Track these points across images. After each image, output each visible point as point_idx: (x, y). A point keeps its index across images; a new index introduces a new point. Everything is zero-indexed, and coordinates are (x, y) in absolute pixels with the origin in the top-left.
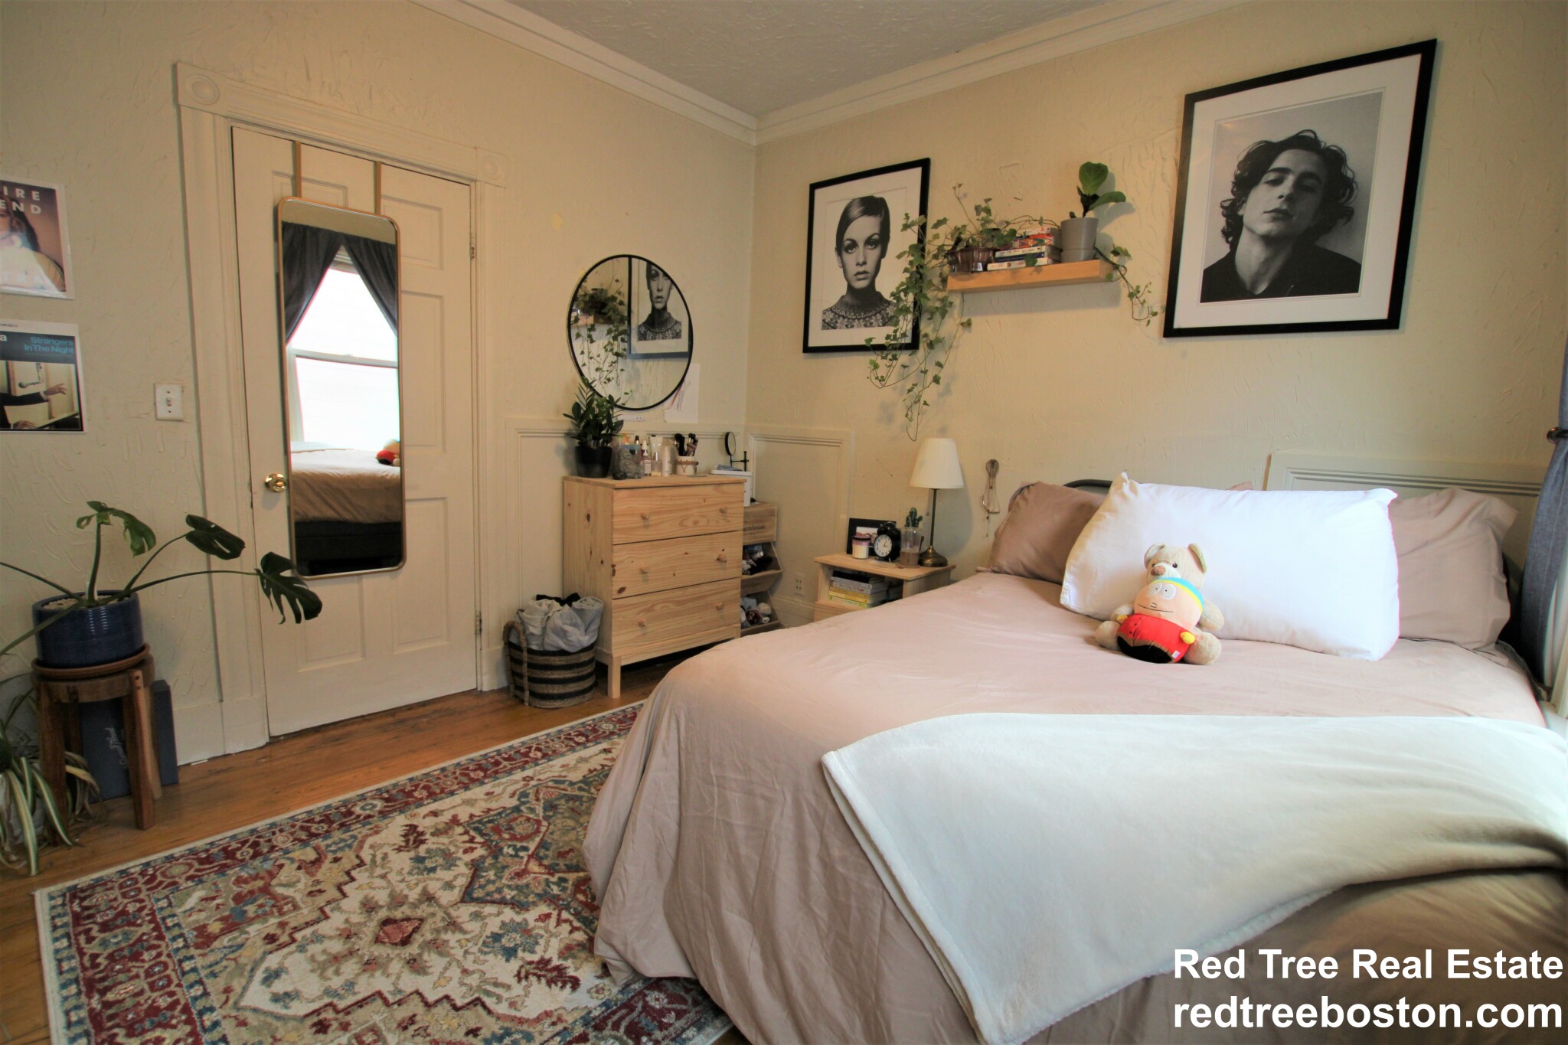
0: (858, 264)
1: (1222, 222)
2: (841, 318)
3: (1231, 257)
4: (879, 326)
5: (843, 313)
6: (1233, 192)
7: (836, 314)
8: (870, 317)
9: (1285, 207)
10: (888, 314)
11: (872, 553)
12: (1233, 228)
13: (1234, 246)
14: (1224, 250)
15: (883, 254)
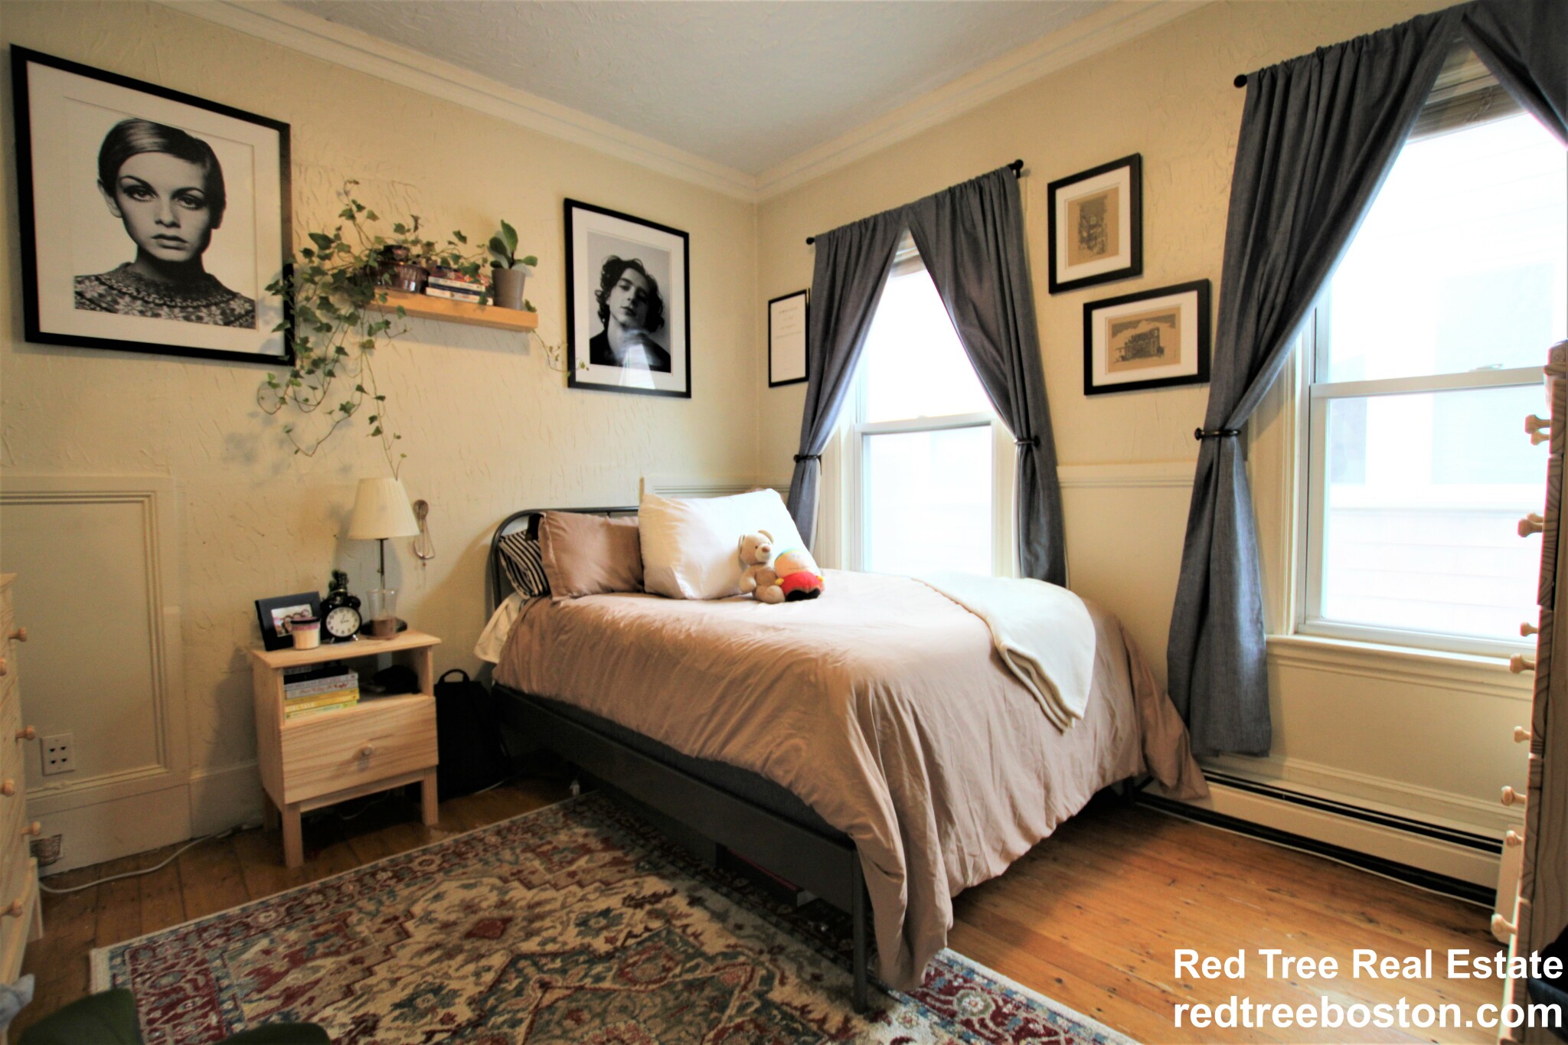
0: (159, 222)
1: (597, 306)
2: (127, 299)
3: (605, 333)
4: (216, 323)
5: (132, 290)
6: (602, 287)
7: (111, 288)
8: (197, 308)
9: (631, 307)
10: (233, 310)
11: (326, 636)
12: (605, 313)
13: (606, 325)
14: (600, 328)
15: (215, 221)
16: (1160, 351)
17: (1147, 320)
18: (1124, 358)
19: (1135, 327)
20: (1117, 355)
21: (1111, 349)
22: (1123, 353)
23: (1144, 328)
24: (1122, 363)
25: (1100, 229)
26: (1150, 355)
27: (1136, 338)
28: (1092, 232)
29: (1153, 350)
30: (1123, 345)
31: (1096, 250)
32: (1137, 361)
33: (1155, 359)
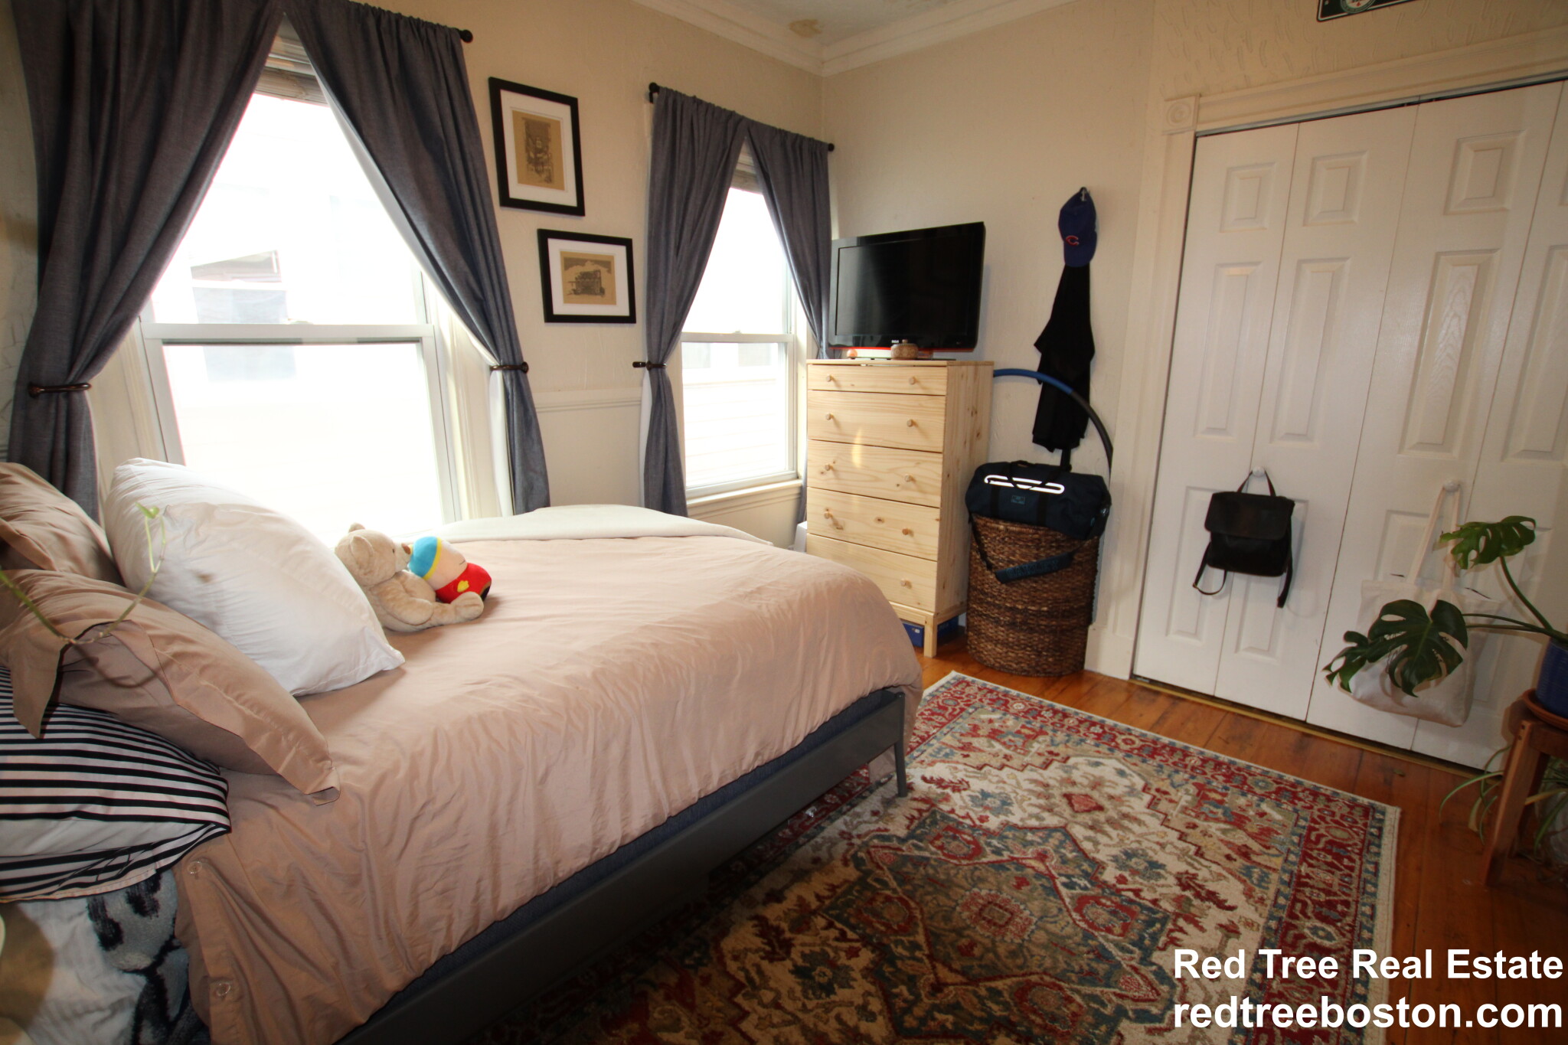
16: (602, 292)
17: (591, 261)
18: (575, 292)
19: (583, 265)
20: (570, 287)
21: (565, 282)
22: (574, 287)
23: (589, 268)
24: (574, 296)
25: (545, 157)
26: (596, 294)
27: (585, 275)
28: (539, 155)
29: (598, 290)
30: (574, 280)
31: (544, 176)
32: (586, 297)
33: (599, 297)
